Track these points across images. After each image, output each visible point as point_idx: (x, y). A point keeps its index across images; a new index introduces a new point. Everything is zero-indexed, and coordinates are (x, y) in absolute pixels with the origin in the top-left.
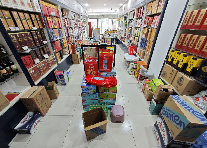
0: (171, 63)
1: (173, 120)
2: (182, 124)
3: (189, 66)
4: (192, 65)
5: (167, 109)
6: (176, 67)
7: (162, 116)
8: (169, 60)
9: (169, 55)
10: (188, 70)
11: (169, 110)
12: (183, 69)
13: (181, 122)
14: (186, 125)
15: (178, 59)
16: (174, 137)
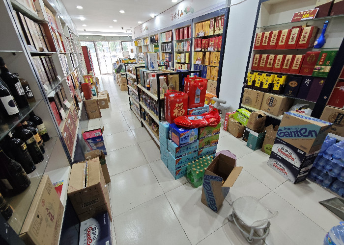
0: (253, 87)
1: (300, 135)
2: (313, 133)
3: (275, 85)
4: (278, 83)
5: (285, 129)
6: (261, 88)
7: (281, 140)
8: (250, 84)
9: (248, 78)
10: (276, 88)
11: (289, 129)
12: (270, 89)
13: (310, 133)
14: (318, 132)
15: (261, 81)
16: (307, 152)
